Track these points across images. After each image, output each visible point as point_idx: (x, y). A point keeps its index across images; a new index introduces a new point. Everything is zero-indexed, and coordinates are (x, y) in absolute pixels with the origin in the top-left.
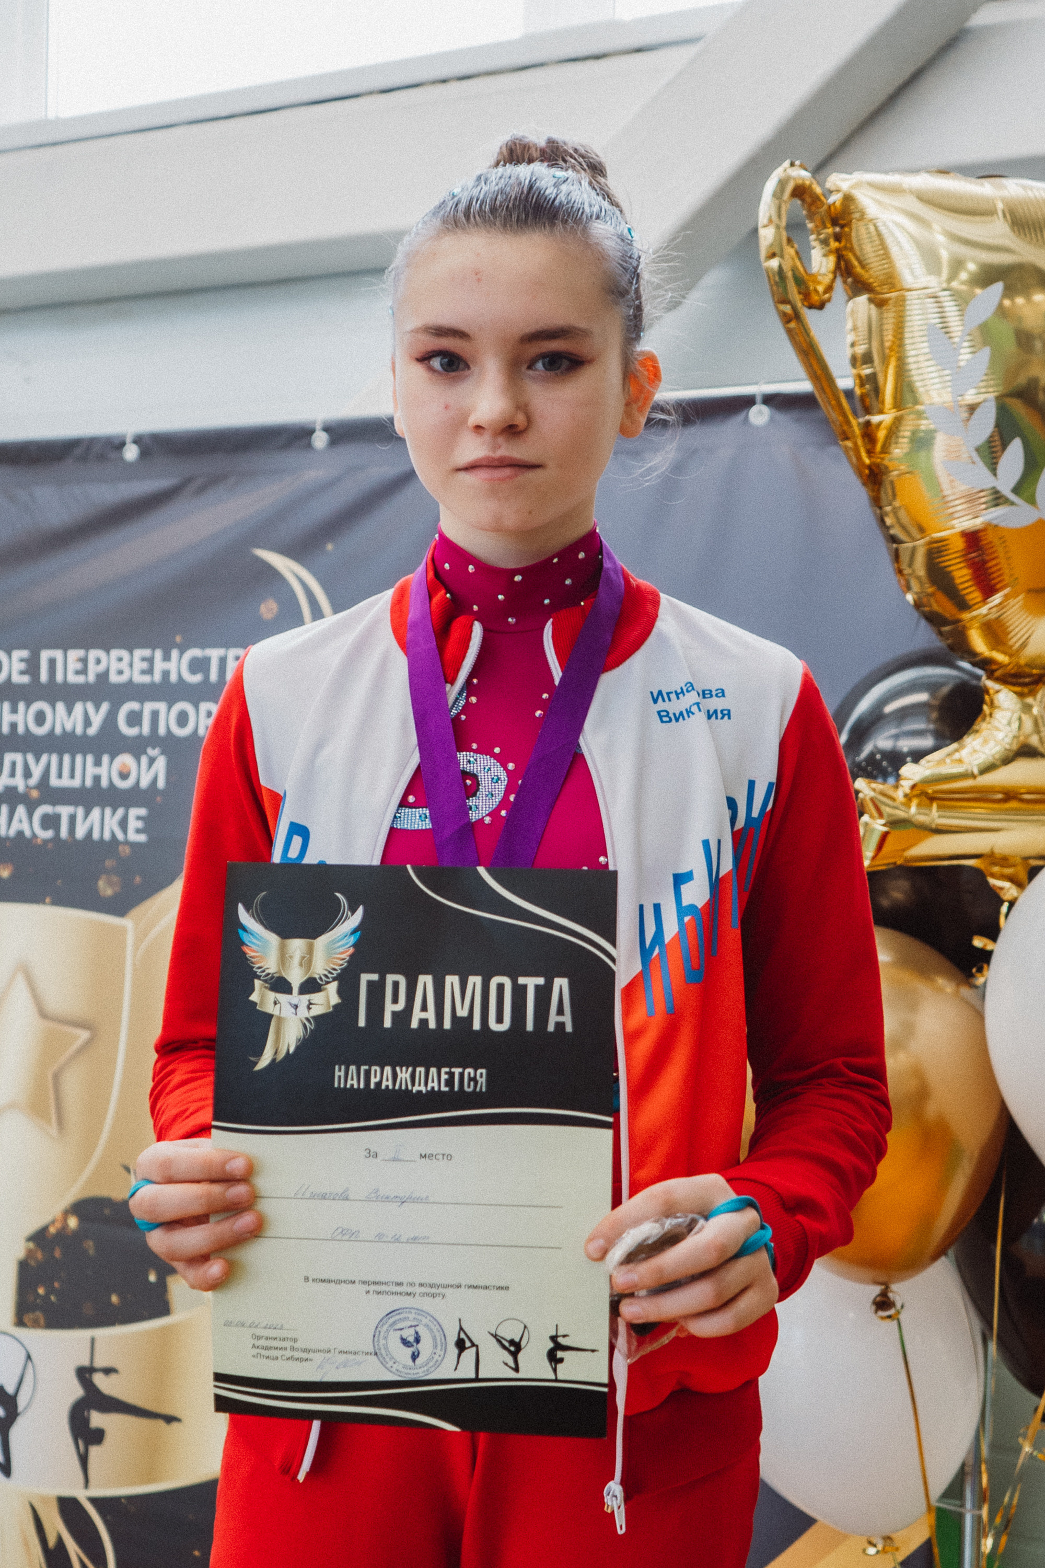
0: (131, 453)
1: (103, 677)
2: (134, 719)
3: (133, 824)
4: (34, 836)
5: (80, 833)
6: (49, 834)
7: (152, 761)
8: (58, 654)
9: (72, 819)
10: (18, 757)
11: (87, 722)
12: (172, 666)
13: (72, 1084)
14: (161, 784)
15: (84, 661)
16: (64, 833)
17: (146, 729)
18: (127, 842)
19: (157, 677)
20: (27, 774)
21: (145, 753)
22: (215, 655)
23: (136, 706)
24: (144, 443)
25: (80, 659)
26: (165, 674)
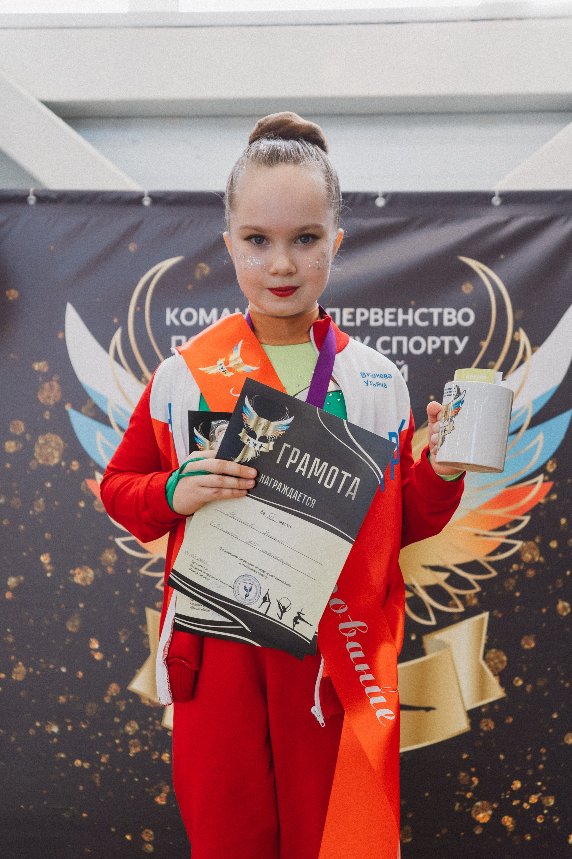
0: (381, 202)
1: (366, 323)
2: (386, 345)
8: (338, 310)
15: (354, 314)
17: (395, 350)
22: (435, 311)
23: (387, 338)
24: (388, 198)
25: (351, 313)
26: (405, 322)
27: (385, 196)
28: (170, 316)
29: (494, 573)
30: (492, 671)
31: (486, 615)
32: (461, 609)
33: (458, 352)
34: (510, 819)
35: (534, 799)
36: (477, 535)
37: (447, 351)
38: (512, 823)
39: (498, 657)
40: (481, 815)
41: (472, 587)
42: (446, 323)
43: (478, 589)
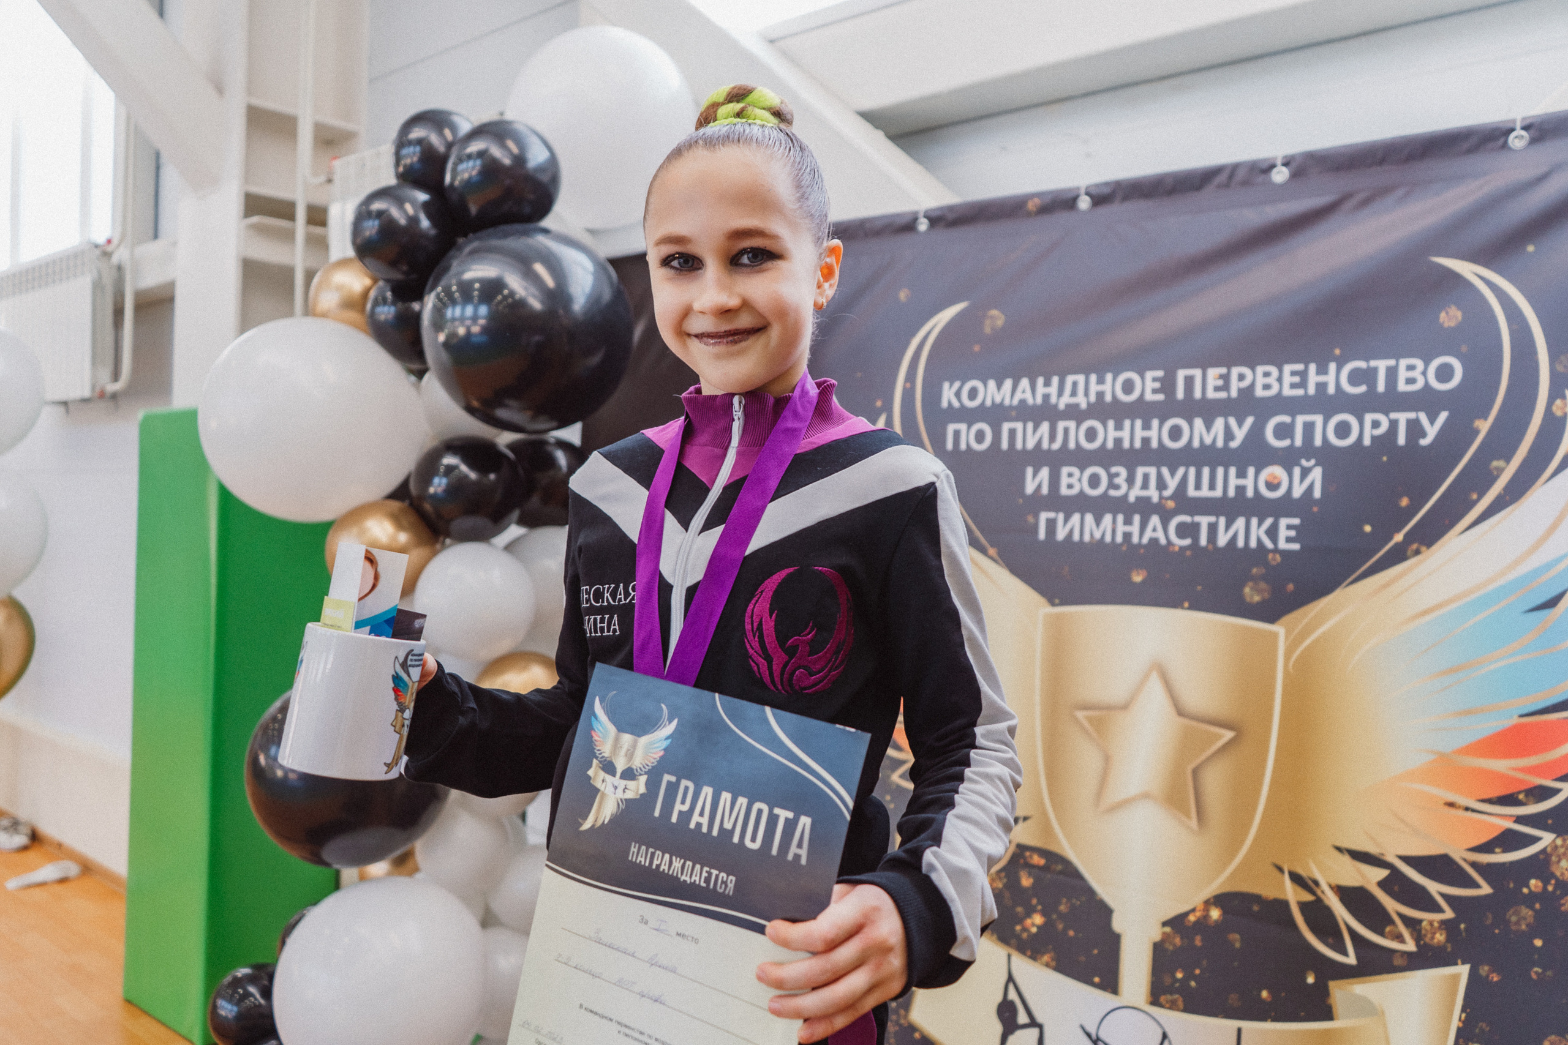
0: (1280, 175)
2: (1283, 431)
3: (1283, 533)
4: (1169, 543)
5: (1222, 540)
6: (1187, 542)
7: (1305, 472)
8: (1197, 373)
9: (1213, 528)
10: (1152, 471)
11: (1229, 435)
12: (1330, 379)
13: (1215, 781)
15: (1226, 378)
16: (1203, 541)
17: (1298, 441)
18: (1276, 550)
19: (1312, 390)
20: (1161, 485)
21: (1299, 464)
22: (1382, 365)
23: (1286, 419)
25: (1221, 377)
26: (1321, 387)
28: (948, 394)
29: (1486, 889)
31: (1463, 970)
32: (1410, 946)
36: (1451, 805)
37: (1401, 440)
41: (1437, 909)
42: (1402, 387)
43: (1449, 914)
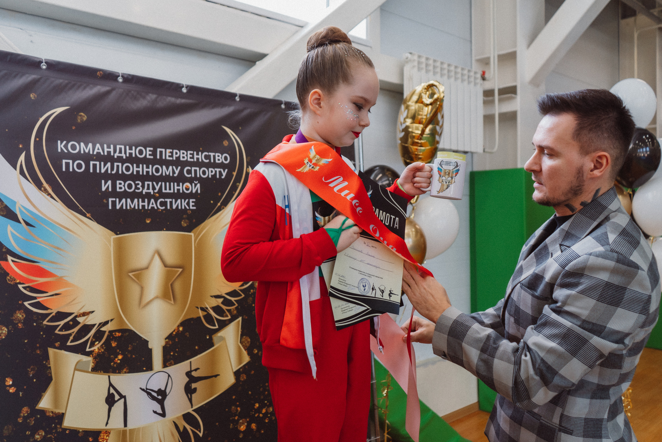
1: (178, 158)
14: (199, 192)
24: (188, 88)
27: (187, 87)
30: (244, 348)
33: (223, 177)
34: (255, 425)
35: (264, 411)
38: (256, 427)
39: (247, 340)
40: (242, 427)
